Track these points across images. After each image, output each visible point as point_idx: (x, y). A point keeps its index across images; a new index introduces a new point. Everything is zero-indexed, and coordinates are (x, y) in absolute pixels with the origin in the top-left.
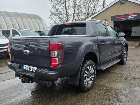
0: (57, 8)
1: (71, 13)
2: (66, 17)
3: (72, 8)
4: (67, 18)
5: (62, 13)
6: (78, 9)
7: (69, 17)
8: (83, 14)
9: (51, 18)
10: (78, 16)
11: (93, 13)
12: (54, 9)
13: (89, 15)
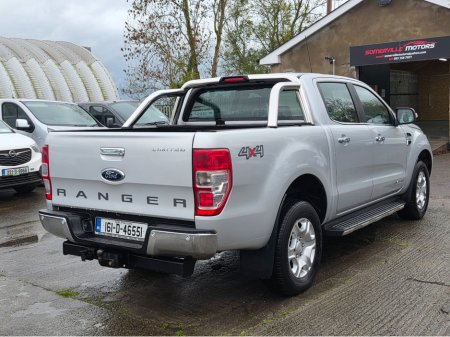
0: (152, 12)
1: (206, 32)
2: (188, 47)
3: (210, 13)
4: (193, 49)
5: (172, 31)
6: (236, 14)
7: (199, 45)
8: (253, 36)
9: (127, 52)
10: (234, 42)
11: (296, 29)
12: (139, 17)
13: (280, 38)
